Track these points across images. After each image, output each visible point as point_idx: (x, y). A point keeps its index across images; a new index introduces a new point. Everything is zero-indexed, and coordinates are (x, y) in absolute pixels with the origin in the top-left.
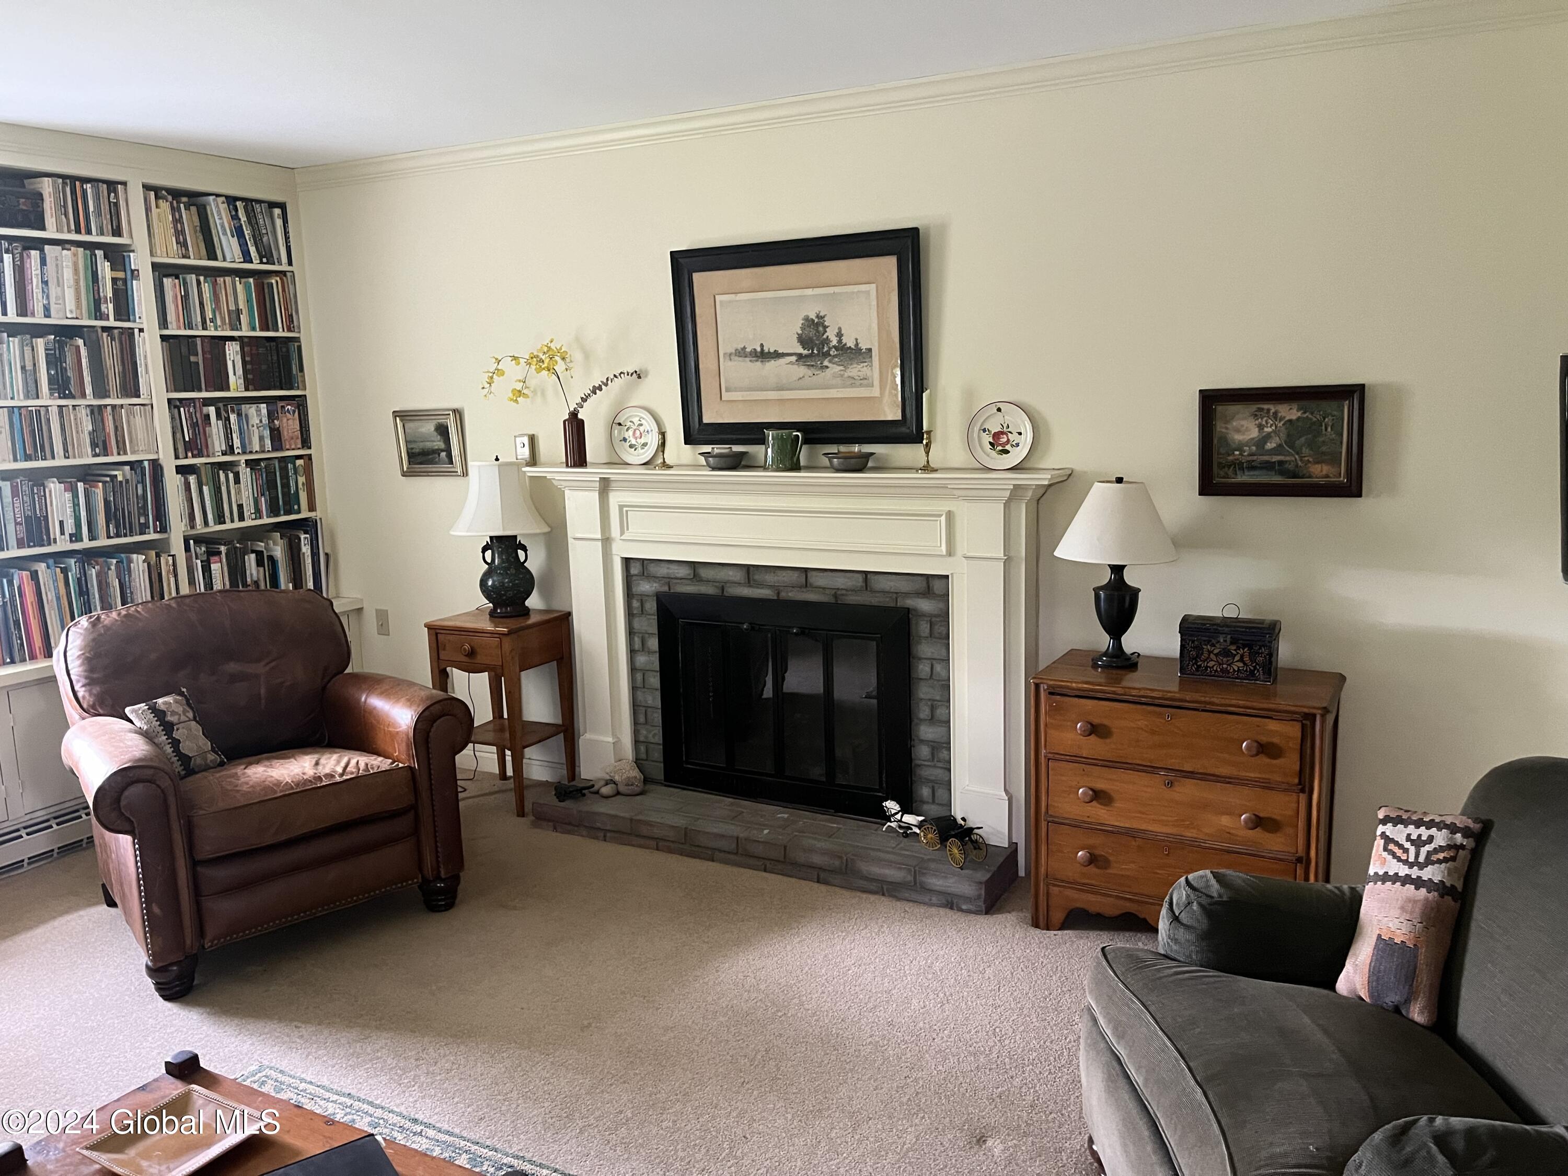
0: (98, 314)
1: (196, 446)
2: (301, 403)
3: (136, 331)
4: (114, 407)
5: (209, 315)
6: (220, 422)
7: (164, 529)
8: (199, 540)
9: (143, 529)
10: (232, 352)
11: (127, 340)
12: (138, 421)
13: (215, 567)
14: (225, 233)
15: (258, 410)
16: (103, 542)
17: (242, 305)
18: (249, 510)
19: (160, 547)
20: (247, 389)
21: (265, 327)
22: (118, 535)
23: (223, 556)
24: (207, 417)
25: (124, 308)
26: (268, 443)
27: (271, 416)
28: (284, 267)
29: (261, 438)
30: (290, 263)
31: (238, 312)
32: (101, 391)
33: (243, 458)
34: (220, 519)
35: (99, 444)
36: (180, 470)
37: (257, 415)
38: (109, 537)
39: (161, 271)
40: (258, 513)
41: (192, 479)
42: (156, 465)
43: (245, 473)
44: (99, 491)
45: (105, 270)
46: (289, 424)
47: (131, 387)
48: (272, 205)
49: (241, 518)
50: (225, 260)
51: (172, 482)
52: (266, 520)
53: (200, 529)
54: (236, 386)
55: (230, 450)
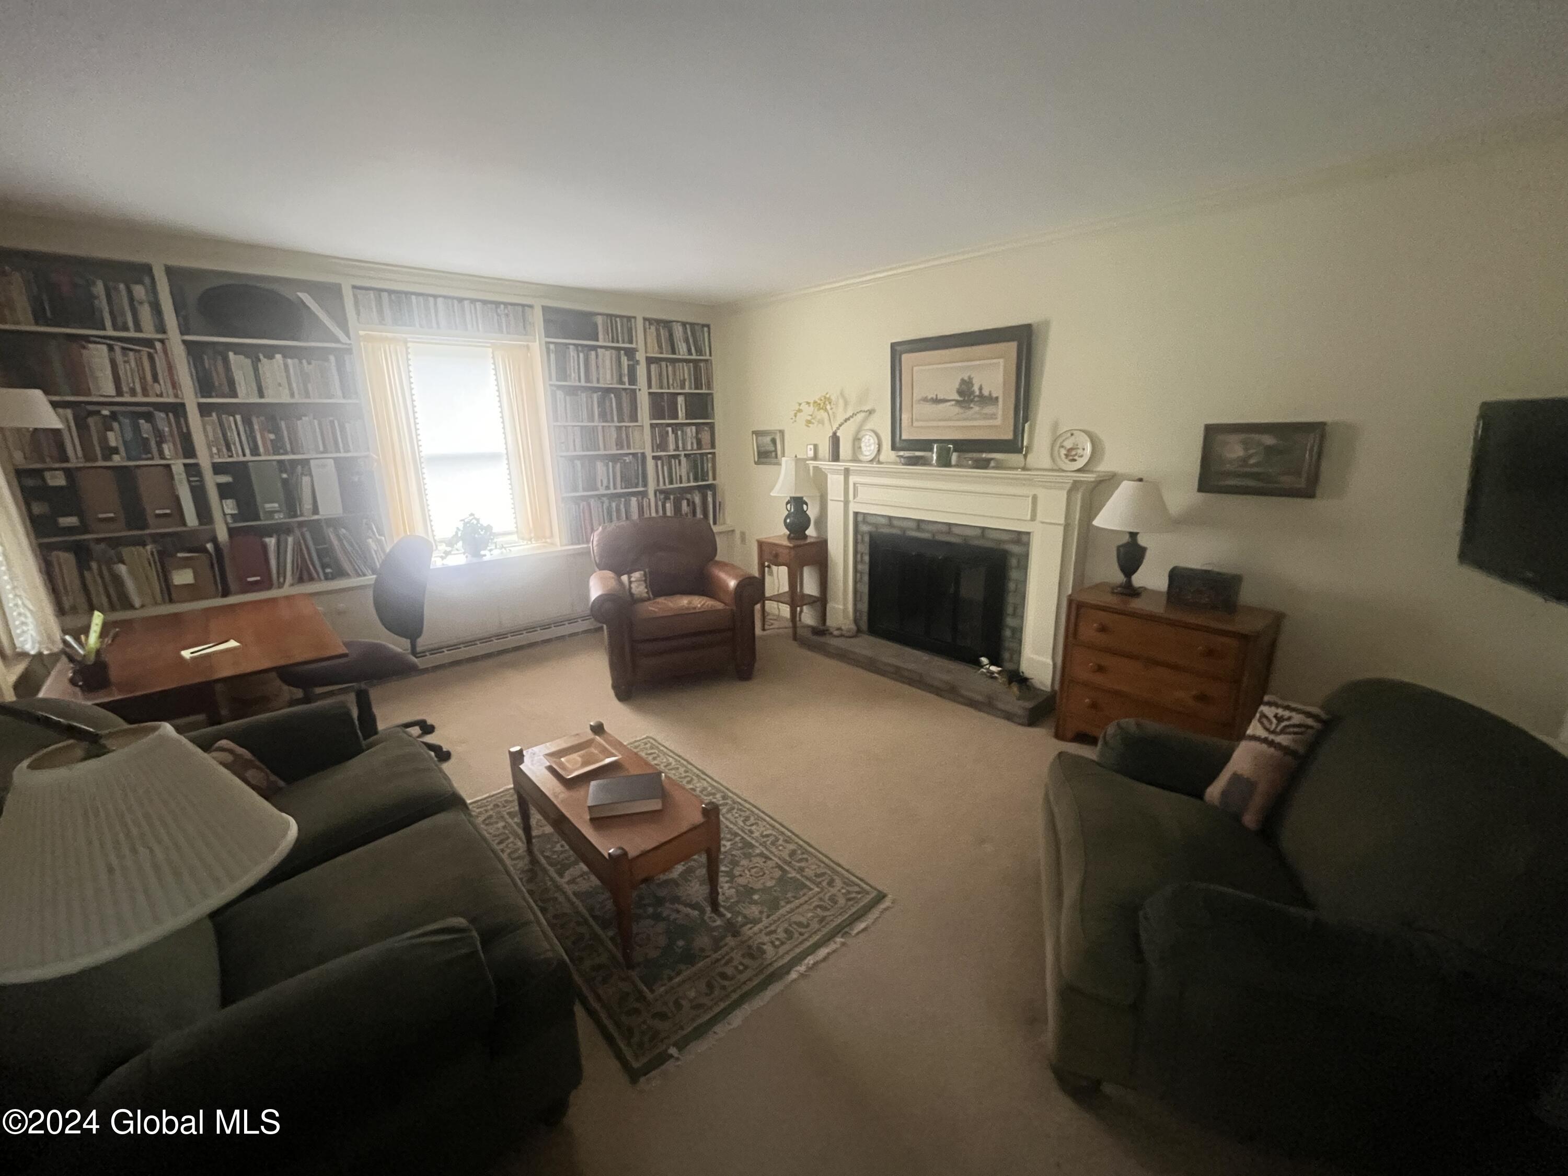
0: (621, 382)
1: (662, 446)
2: (712, 426)
3: (638, 390)
4: (626, 427)
5: (671, 382)
6: (674, 435)
7: (645, 485)
8: (662, 492)
9: (637, 486)
10: (681, 400)
11: (633, 394)
12: (637, 434)
13: (668, 505)
14: (680, 341)
15: (691, 430)
16: (619, 491)
17: (686, 376)
18: (684, 478)
19: (644, 494)
20: (686, 419)
21: (696, 388)
22: (625, 488)
23: (672, 500)
24: (667, 432)
25: (633, 380)
26: (695, 446)
27: (697, 433)
28: (708, 357)
29: (692, 444)
30: (710, 355)
31: (684, 380)
32: (621, 419)
33: (683, 453)
34: (671, 482)
35: (619, 445)
36: (654, 458)
37: (691, 431)
38: (622, 488)
39: (650, 361)
40: (689, 481)
41: (659, 463)
42: (643, 455)
43: (683, 460)
44: (618, 465)
45: (625, 362)
46: (705, 436)
47: (634, 417)
48: (703, 326)
49: (681, 482)
50: (679, 354)
51: (650, 463)
52: (692, 484)
53: (662, 486)
54: (681, 419)
55: (677, 449)
